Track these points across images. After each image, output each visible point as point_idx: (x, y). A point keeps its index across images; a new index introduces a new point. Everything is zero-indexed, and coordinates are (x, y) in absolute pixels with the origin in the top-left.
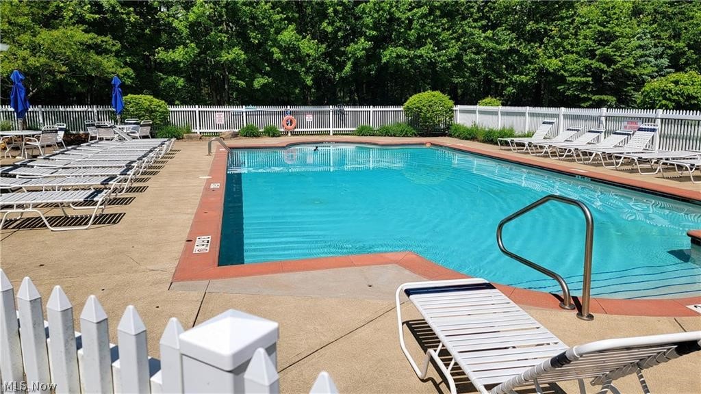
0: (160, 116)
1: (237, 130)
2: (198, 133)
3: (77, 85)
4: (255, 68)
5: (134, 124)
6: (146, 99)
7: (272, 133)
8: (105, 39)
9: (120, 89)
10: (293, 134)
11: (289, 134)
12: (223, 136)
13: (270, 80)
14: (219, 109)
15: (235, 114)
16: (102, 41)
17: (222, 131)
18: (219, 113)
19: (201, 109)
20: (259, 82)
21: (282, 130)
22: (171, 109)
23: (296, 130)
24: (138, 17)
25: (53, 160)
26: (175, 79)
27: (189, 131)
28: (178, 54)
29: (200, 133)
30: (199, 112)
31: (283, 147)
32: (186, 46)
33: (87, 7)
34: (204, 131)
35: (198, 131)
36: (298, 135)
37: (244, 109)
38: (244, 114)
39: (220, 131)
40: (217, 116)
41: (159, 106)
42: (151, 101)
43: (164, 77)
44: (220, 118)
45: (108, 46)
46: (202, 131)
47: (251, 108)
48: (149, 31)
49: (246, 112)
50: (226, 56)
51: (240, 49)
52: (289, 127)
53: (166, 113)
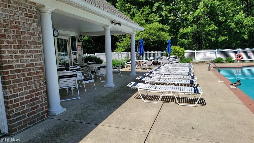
0: (182, 54)
1: (213, 60)
2: (195, 61)
3: (151, 44)
4: (219, 33)
5: (173, 57)
6: (177, 48)
7: (229, 61)
8: (165, 26)
9: (170, 44)
10: (240, 62)
11: (238, 62)
12: (207, 62)
13: (227, 37)
14: (205, 51)
15: (212, 53)
16: (164, 27)
17: (206, 60)
18: (205, 53)
19: (197, 51)
20: (221, 39)
21: (235, 60)
22: (186, 51)
23: (242, 60)
24: (174, 17)
25: (157, 71)
26: (184, 40)
27: (192, 60)
28: (188, 30)
29: (196, 61)
30: (196, 52)
31: (240, 68)
32: (192, 26)
33: (157, 16)
34: (197, 60)
35: (195, 60)
36: (242, 62)
37: (216, 50)
38: (216, 53)
39: (205, 60)
40: (204, 54)
41: (182, 50)
42: (179, 49)
43: (180, 40)
44: (205, 55)
45: (166, 29)
46: (196, 60)
47: (220, 50)
48: (177, 22)
49: (217, 52)
50: (208, 29)
51: (214, 25)
52: (238, 58)
53: (184, 53)
